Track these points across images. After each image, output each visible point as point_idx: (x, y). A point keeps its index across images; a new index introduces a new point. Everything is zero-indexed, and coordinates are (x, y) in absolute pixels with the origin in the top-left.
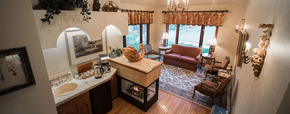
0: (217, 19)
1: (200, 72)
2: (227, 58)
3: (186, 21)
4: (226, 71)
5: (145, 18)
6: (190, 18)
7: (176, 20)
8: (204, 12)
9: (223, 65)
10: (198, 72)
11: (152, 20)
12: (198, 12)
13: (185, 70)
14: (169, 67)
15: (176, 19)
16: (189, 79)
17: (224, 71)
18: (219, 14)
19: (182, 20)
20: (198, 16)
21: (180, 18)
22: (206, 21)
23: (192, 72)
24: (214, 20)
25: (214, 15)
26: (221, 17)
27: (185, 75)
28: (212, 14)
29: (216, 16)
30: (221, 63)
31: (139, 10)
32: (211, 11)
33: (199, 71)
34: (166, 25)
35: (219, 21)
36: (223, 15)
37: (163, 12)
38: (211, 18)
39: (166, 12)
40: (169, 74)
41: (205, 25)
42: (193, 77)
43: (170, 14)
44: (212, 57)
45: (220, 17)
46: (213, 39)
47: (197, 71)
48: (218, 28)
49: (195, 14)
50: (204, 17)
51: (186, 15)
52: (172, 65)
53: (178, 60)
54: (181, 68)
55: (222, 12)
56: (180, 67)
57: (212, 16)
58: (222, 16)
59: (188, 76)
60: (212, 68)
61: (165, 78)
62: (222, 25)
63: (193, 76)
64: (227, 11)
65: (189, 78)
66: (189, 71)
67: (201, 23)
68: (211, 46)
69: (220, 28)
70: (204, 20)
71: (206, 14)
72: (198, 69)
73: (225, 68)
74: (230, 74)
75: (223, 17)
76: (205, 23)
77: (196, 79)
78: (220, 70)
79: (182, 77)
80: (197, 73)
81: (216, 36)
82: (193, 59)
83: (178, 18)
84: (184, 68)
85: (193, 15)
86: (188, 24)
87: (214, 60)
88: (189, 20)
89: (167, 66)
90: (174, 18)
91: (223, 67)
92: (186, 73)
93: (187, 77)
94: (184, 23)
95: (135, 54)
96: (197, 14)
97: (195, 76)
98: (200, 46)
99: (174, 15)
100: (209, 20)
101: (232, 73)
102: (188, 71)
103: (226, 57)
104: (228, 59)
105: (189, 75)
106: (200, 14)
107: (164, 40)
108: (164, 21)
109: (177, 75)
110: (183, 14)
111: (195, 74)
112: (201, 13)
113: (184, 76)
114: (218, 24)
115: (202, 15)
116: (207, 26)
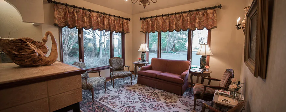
0: (207, 19)
1: (188, 96)
2: (228, 71)
3: (168, 26)
4: (228, 93)
5: (116, 25)
6: (173, 21)
7: (156, 27)
8: (190, 11)
9: (222, 84)
10: (185, 97)
11: (128, 29)
12: (182, 13)
13: (165, 94)
14: (144, 88)
15: (156, 25)
16: (167, 108)
17: (226, 93)
18: (209, 12)
19: (163, 26)
20: (182, 18)
21: (161, 23)
22: (194, 23)
23: (175, 97)
24: (203, 21)
25: (203, 14)
26: (213, 16)
27: (163, 101)
28: (200, 13)
29: (205, 15)
30: (220, 80)
31: (105, 13)
32: (198, 10)
33: (186, 95)
34: (145, 34)
35: (210, 21)
36: (215, 13)
37: (141, 19)
38: (200, 19)
39: (144, 19)
40: (137, 100)
41: (192, 29)
42: (175, 104)
43: (149, 20)
44: (206, 72)
45: (211, 16)
46: (204, 46)
47: (184, 95)
48: (211, 31)
49: (177, 16)
50: (190, 18)
51: (167, 19)
52: (148, 86)
53: (156, 77)
54: (160, 91)
55: (214, 8)
56: (159, 89)
57: (201, 15)
58: (213, 14)
59: (167, 103)
60: (203, 89)
61: (126, 106)
62: (215, 25)
63: (175, 102)
64: (220, 7)
65: (168, 106)
66: (172, 94)
67: (187, 27)
68: (202, 57)
69: (213, 31)
70: (191, 22)
71: (193, 14)
72: (185, 92)
73: (226, 88)
74: (238, 99)
75: (215, 15)
76: (191, 26)
77: (180, 108)
78: (217, 91)
79: (156, 104)
80: (183, 98)
81: (209, 42)
82: (177, 77)
83: (159, 24)
84: (164, 91)
85: (176, 17)
86: (170, 30)
87: (209, 77)
88: (172, 25)
89: (141, 87)
90: (153, 25)
91: (223, 86)
92: (165, 99)
93: (165, 105)
94: (166, 29)
95: (21, 49)
96: (181, 16)
97: (179, 104)
98: (188, 59)
99: (153, 21)
100: (197, 21)
101: (242, 97)
102: (169, 94)
103: (226, 71)
104: (230, 72)
105: (168, 101)
106: (184, 15)
107: (143, 53)
108: (142, 30)
109: (149, 101)
110: (163, 18)
111: (180, 99)
112: (186, 14)
113: (159, 102)
114: (210, 26)
115: (187, 16)
116: (195, 30)
